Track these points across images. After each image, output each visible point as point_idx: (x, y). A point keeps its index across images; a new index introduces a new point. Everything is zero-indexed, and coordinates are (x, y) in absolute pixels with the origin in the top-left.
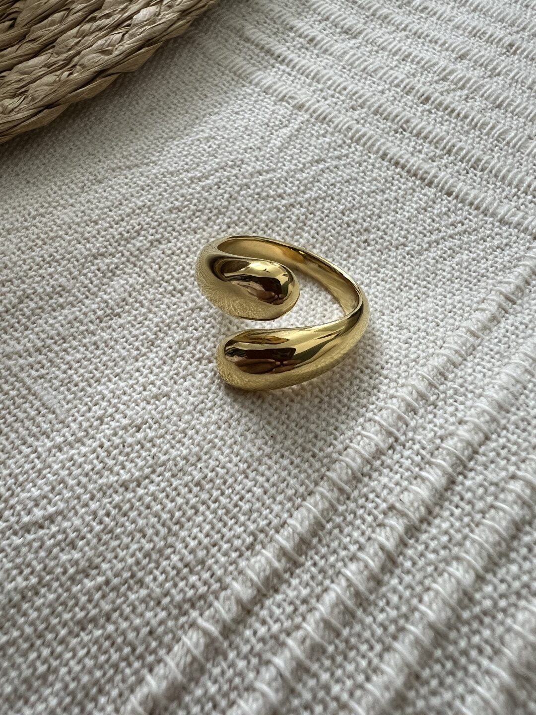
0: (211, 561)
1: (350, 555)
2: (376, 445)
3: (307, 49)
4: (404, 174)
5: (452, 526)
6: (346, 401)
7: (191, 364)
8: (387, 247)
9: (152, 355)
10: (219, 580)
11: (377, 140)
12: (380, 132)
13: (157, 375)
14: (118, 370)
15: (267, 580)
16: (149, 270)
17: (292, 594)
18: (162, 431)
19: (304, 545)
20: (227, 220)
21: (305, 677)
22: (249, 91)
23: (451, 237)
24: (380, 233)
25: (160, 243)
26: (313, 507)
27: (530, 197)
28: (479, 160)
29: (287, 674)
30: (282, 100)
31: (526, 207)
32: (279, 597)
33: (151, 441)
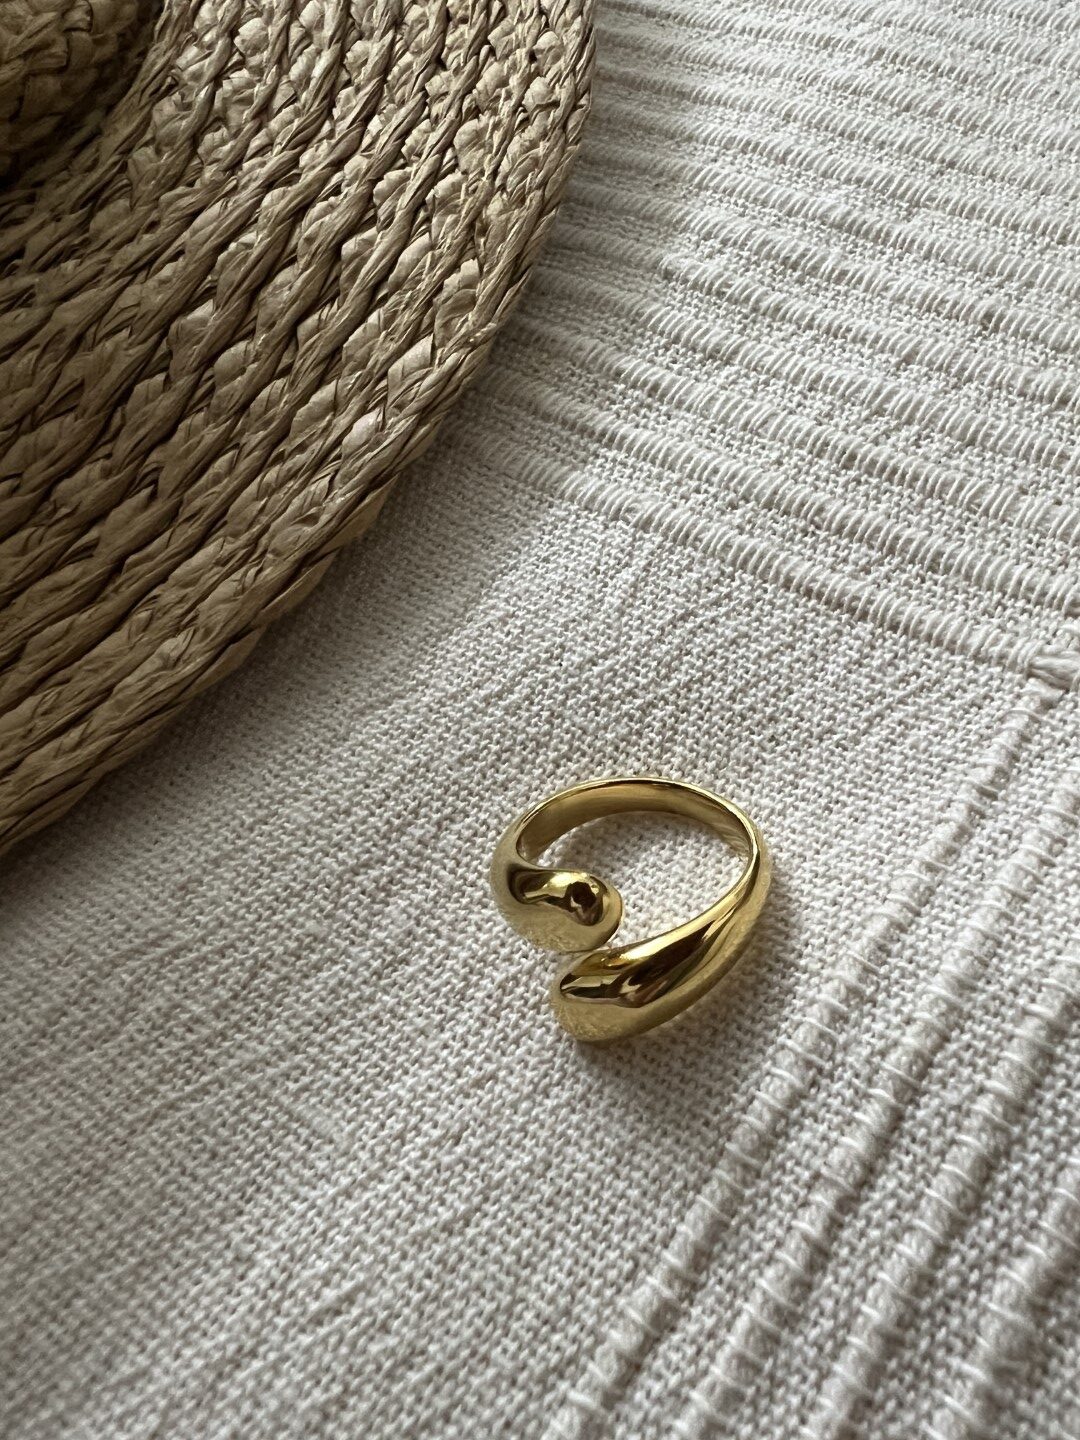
1: (766, 1256)
2: (791, 1086)
3: (649, 407)
6: (748, 1023)
7: (523, 1016)
8: (805, 742)
9: (464, 1016)
10: (592, 1332)
12: (778, 540)
13: (475, 1047)
14: (416, 1053)
15: (656, 1318)
16: (443, 873)
17: (693, 1329)
19: (701, 1258)
20: (552, 755)
22: (562, 514)
23: (902, 701)
24: (792, 720)
25: (453, 821)
26: (706, 1203)
28: (940, 554)
30: (615, 518)
31: (1017, 622)
32: (676, 1338)
33: (477, 1154)
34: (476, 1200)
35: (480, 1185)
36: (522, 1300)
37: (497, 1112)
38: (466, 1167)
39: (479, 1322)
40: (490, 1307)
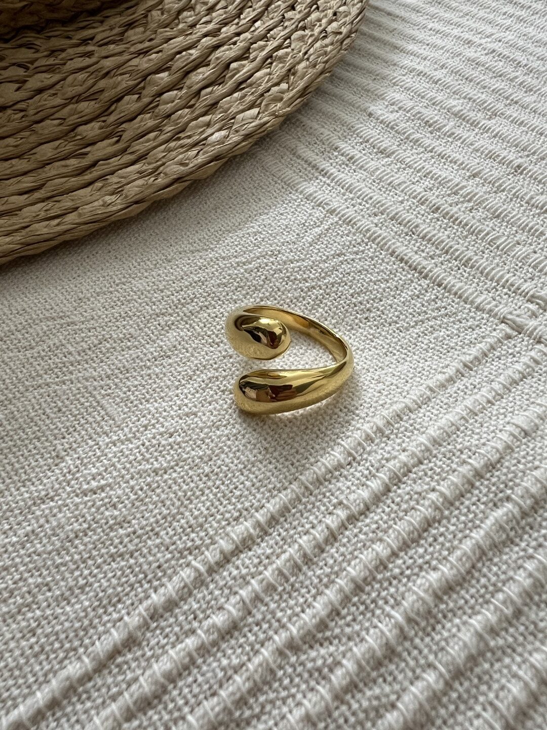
0: (207, 526)
1: (305, 530)
2: (338, 461)
3: (347, 165)
4: (406, 268)
5: (382, 519)
6: (324, 429)
7: (216, 394)
9: (189, 386)
10: (211, 538)
11: (390, 240)
12: (393, 234)
13: (190, 400)
14: (162, 394)
15: (244, 541)
16: (197, 327)
17: (260, 551)
18: (187, 438)
19: (273, 521)
20: (261, 295)
21: (259, 605)
22: (295, 197)
23: (435, 318)
24: (379, 313)
25: (208, 308)
26: (284, 497)
27: (505, 290)
28: (470, 259)
29: (247, 601)
30: (319, 205)
31: (501, 298)
32: (250, 553)
33: (178, 444)
34: (172, 464)
35: (176, 457)
36: (182, 514)
37: (193, 429)
38: (172, 448)
39: (159, 517)
40: (165, 512)
